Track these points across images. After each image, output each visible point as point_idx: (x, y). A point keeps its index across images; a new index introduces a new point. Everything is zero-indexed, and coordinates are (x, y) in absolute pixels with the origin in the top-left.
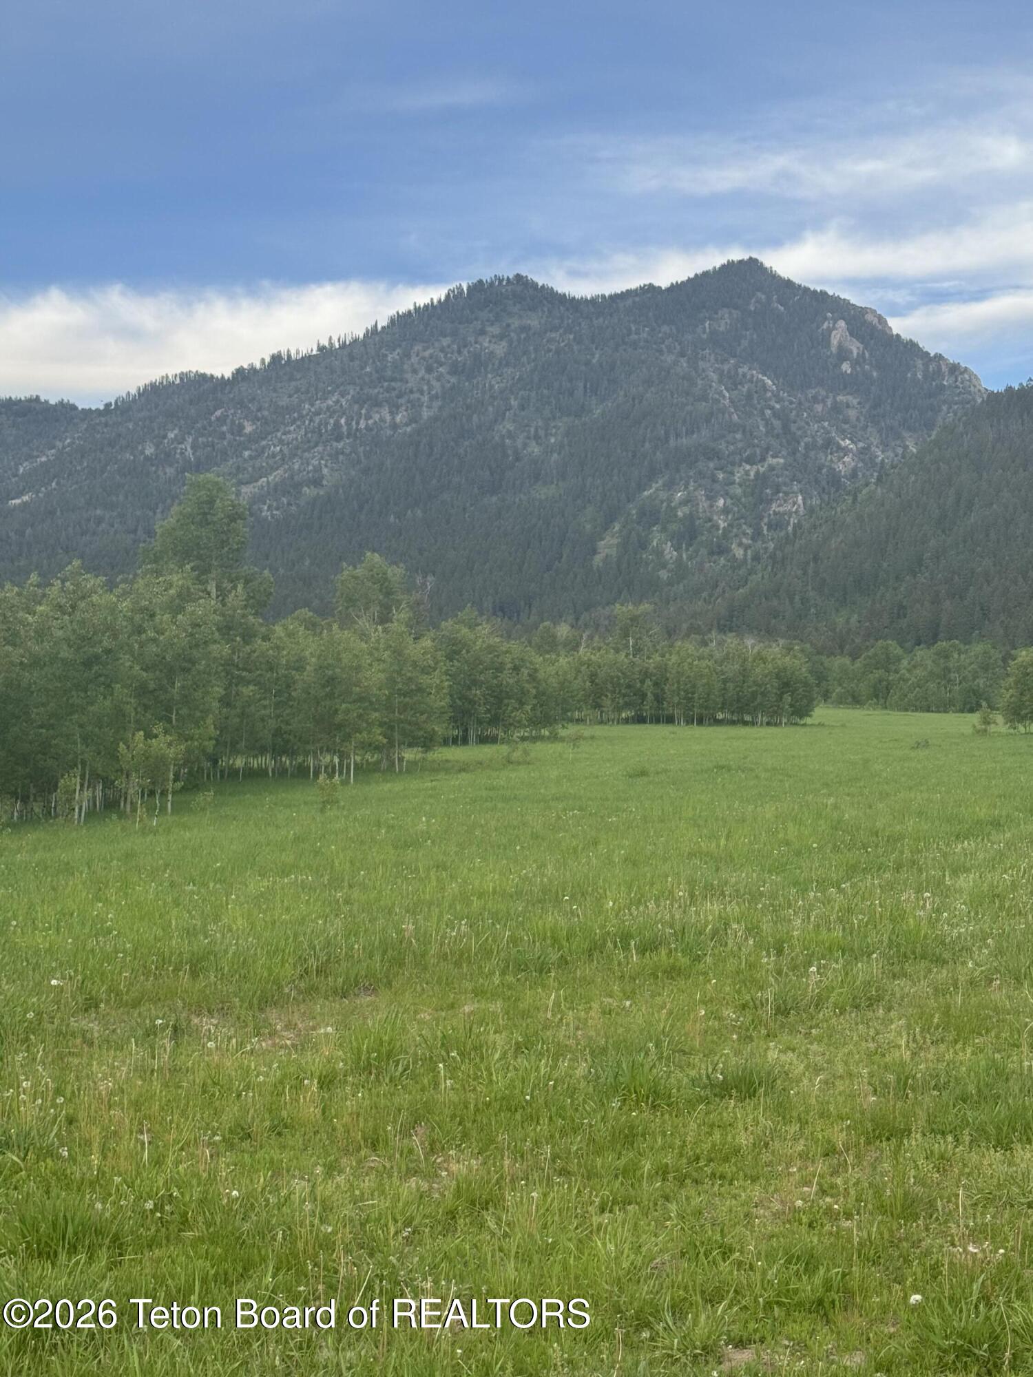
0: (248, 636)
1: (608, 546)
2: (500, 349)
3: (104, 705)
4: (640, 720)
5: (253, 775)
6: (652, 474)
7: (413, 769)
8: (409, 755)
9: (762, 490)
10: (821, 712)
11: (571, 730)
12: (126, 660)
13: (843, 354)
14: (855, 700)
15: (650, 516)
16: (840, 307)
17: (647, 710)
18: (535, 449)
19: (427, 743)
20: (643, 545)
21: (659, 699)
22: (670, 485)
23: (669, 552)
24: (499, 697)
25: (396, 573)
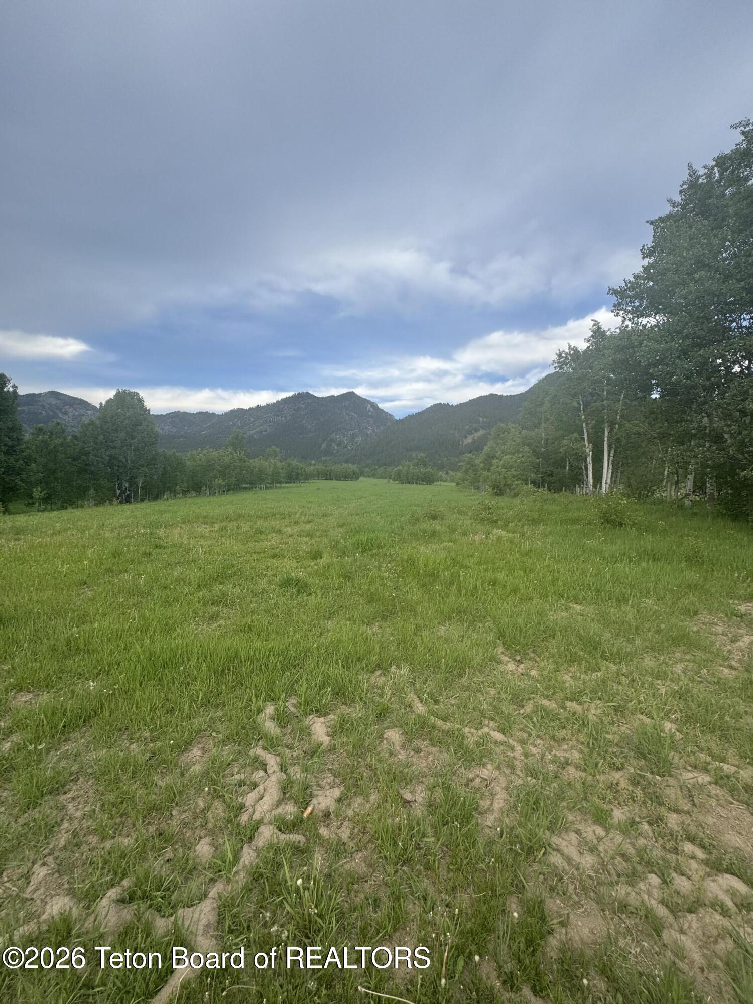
0: (245, 461)
1: (324, 445)
2: (303, 406)
3: (212, 474)
4: (327, 480)
5: (246, 488)
6: (333, 432)
7: (277, 488)
8: (278, 485)
9: (354, 436)
10: (361, 479)
11: (312, 481)
12: (216, 466)
13: (370, 411)
14: (369, 477)
15: (332, 440)
16: (369, 402)
17: (328, 478)
18: (310, 426)
19: (281, 483)
20: (331, 446)
21: (330, 475)
22: (336, 434)
23: (336, 448)
24: (298, 474)
25: (278, 450)
